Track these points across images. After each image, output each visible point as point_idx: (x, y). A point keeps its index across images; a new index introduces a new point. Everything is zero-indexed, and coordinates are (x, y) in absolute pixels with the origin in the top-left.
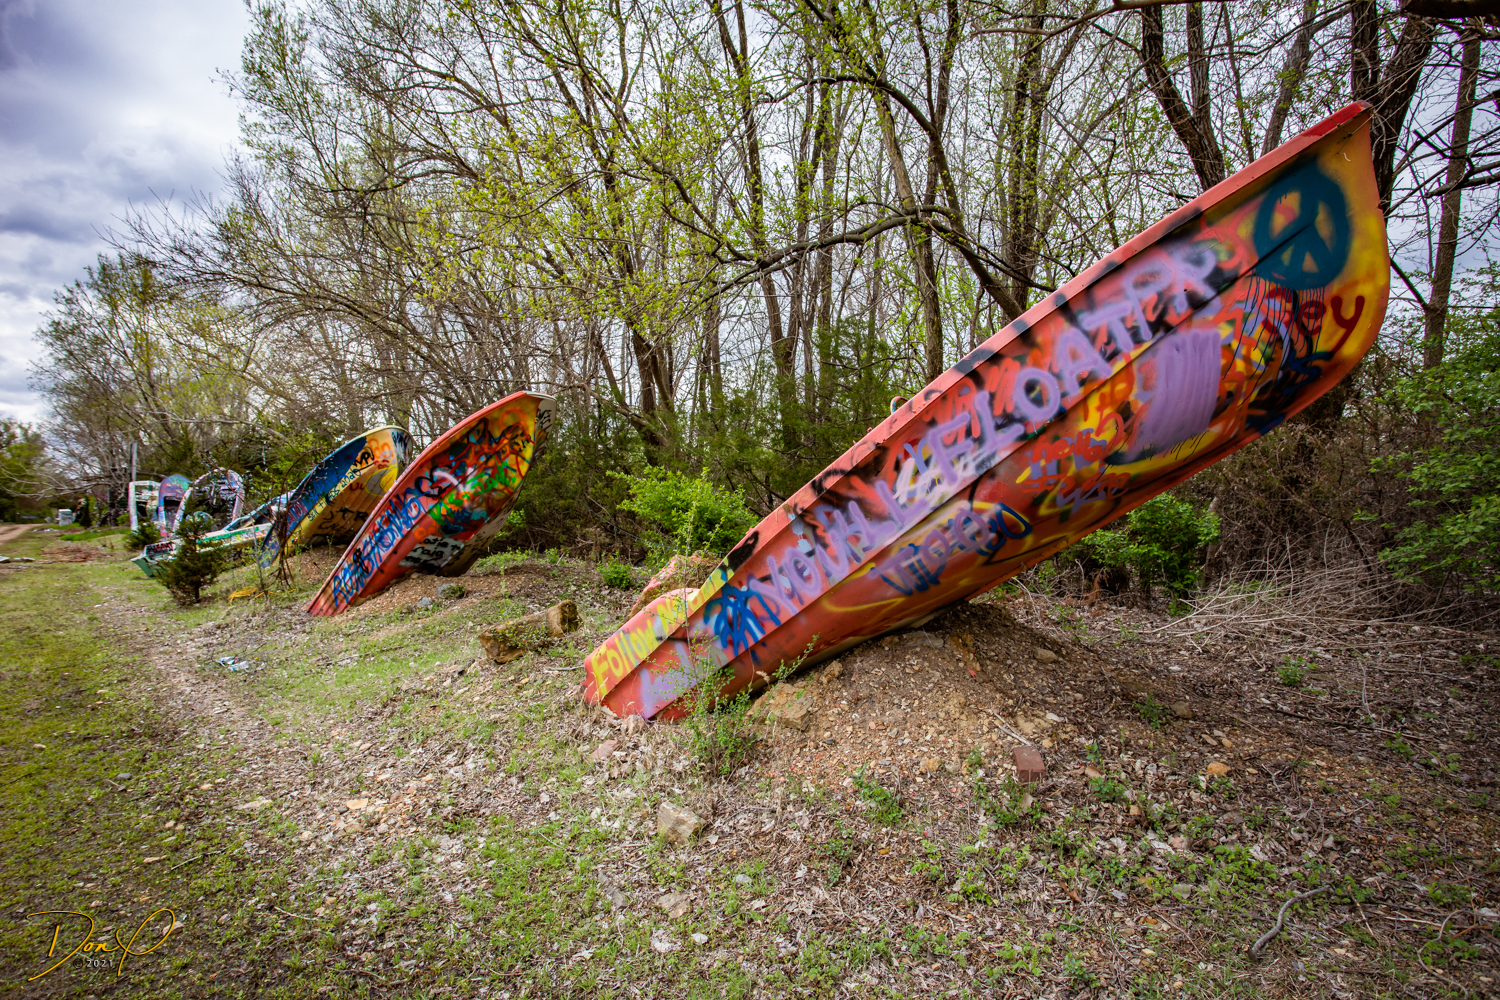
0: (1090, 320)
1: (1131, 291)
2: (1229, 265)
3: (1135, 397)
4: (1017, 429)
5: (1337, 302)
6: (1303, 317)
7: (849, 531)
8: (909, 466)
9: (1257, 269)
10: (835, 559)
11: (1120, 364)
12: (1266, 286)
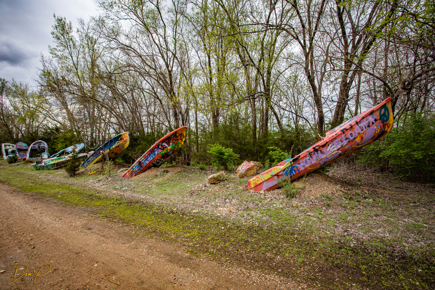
0: (360, 125)
1: (365, 121)
2: (377, 119)
3: (364, 136)
4: (348, 140)
5: (388, 124)
6: (384, 126)
7: (317, 155)
8: (330, 145)
9: (380, 119)
10: (313, 160)
11: (363, 131)
12: (380, 121)
